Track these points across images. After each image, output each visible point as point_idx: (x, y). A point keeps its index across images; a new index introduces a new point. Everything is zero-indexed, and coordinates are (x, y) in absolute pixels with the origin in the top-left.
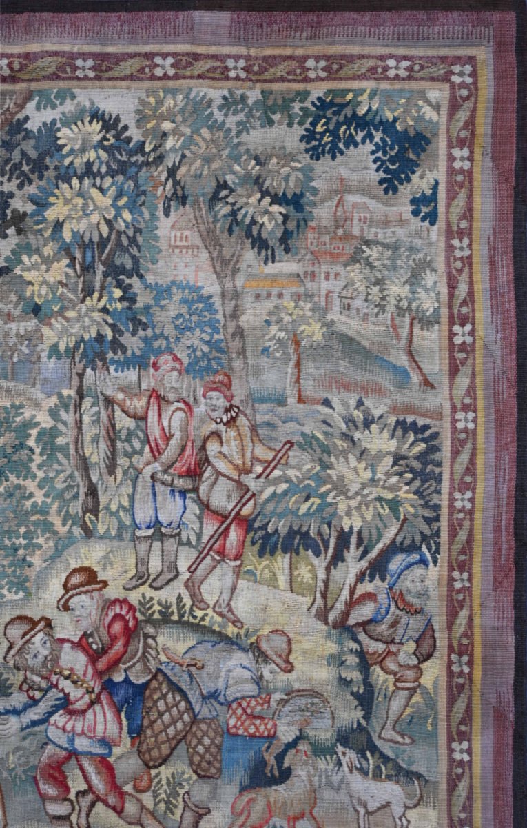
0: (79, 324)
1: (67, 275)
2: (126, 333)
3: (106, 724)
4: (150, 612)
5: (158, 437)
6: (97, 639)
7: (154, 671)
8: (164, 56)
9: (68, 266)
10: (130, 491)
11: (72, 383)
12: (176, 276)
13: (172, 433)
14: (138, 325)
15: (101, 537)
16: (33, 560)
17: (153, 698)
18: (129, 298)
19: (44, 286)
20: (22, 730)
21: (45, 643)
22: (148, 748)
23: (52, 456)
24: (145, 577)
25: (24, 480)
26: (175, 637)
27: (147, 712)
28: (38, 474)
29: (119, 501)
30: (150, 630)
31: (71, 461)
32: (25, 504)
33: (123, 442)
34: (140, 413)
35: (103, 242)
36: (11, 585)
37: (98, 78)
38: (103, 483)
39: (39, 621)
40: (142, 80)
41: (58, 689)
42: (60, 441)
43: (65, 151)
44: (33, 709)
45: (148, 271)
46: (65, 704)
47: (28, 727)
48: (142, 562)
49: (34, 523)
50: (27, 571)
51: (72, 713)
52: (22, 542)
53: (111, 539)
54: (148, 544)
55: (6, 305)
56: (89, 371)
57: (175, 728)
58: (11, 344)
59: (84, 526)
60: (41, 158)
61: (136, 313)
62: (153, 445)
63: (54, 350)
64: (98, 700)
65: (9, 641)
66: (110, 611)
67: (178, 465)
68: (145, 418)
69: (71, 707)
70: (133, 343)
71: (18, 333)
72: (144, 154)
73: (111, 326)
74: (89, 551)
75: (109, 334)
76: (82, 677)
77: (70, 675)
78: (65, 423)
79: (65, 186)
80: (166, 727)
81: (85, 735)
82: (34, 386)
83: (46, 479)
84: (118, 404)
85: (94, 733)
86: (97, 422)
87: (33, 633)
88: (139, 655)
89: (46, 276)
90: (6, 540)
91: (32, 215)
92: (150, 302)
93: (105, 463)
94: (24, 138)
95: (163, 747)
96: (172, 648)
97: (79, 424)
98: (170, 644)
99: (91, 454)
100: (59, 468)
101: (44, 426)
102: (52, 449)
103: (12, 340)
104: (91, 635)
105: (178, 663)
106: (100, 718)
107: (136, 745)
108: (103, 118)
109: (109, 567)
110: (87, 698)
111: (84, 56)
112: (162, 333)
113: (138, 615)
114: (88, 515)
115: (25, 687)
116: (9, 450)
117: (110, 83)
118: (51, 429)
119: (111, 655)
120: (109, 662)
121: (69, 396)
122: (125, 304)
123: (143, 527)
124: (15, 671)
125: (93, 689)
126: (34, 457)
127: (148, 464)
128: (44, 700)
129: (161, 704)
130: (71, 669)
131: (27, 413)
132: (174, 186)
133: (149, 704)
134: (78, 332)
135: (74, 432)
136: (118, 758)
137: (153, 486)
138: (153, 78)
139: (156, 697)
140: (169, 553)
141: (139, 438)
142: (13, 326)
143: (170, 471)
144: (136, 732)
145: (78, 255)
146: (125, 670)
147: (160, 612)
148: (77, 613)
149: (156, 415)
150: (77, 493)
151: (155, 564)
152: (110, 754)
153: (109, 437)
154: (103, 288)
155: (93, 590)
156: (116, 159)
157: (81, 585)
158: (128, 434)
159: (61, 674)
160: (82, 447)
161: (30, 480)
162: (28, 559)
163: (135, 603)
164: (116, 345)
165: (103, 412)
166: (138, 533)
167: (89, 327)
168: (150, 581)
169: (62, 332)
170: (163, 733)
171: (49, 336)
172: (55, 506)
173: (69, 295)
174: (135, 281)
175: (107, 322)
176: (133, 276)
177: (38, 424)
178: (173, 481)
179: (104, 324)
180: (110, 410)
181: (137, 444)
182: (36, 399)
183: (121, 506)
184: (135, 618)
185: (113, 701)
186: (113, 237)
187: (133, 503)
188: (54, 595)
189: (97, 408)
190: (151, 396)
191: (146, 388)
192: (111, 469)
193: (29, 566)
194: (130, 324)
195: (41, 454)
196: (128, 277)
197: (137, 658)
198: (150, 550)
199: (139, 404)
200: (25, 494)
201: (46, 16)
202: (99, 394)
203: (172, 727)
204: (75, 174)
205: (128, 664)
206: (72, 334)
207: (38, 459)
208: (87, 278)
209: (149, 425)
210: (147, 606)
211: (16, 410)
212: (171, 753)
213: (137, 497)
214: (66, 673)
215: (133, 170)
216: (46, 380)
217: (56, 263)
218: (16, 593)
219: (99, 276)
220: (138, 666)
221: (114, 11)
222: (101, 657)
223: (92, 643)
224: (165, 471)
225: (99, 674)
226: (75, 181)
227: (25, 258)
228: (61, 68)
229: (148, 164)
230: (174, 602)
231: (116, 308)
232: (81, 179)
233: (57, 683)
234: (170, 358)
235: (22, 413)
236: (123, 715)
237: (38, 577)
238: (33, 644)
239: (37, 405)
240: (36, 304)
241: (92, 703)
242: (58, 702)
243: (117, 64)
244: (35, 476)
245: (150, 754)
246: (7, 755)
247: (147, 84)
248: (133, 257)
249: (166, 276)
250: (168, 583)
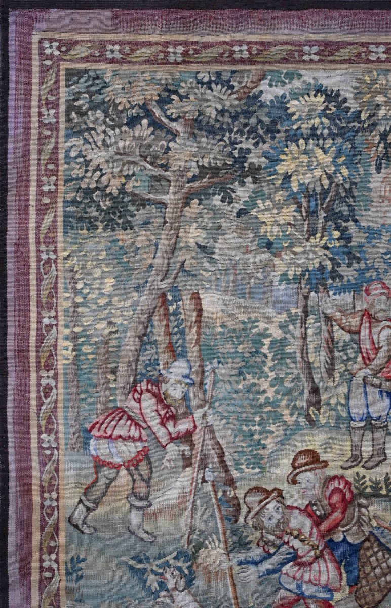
0: (304, 257)
1: (295, 218)
2: (343, 265)
3: (328, 575)
4: (363, 487)
5: (369, 348)
6: (320, 507)
7: (367, 534)
8: (377, 44)
9: (295, 210)
10: (346, 391)
11: (299, 303)
12: (385, 221)
13: (381, 345)
14: (353, 259)
15: (322, 427)
16: (266, 443)
17: (366, 556)
18: (345, 237)
19: (276, 226)
20: (260, 577)
21: (278, 509)
22: (364, 594)
23: (281, 360)
24: (359, 460)
25: (258, 379)
26: (384, 507)
27: (363, 567)
28: (270, 375)
29: (337, 398)
30: (363, 501)
31: (298, 366)
32: (259, 398)
33: (340, 351)
34: (354, 328)
35: (324, 193)
36: (249, 462)
37: (321, 61)
38: (323, 384)
39: (273, 492)
40: (358, 63)
41: (288, 545)
42: (289, 349)
43: (294, 118)
44: (268, 561)
45: (362, 217)
46: (295, 558)
47: (264, 574)
48: (356, 447)
49: (267, 413)
50: (262, 452)
51: (301, 565)
52: (258, 428)
53: (331, 428)
54: (361, 433)
55: (244, 240)
56: (313, 294)
57: (386, 579)
58: (248, 272)
59: (308, 417)
60: (274, 123)
61: (351, 249)
62: (364, 355)
63: (284, 277)
64: (321, 556)
65: (248, 507)
66: (330, 485)
67: (385, 371)
68: (358, 333)
69: (299, 560)
70: (348, 273)
71: (254, 263)
72: (360, 121)
73: (330, 259)
74: (313, 437)
75: (329, 266)
76: (308, 537)
77: (298, 534)
78: (292, 335)
79: (293, 146)
80: (378, 579)
81: (312, 582)
82: (267, 305)
83: (276, 379)
84: (336, 321)
85: (319, 580)
86: (319, 334)
87: (267, 500)
88: (354, 521)
89: (277, 217)
90: (244, 426)
91: (266, 168)
92: (363, 241)
93: (325, 368)
94: (259, 108)
95: (376, 594)
96: (381, 517)
97: (304, 336)
98: (379, 513)
99: (314, 360)
100: (288, 371)
101: (275, 336)
102: (282, 355)
103: (249, 268)
104: (315, 504)
105: (387, 528)
106: (323, 570)
107: (354, 592)
108: (325, 92)
109: (329, 450)
110: (312, 554)
111: (310, 43)
112: (373, 266)
113: (353, 489)
114: (312, 408)
115: (262, 543)
116: (247, 355)
117: (332, 66)
118: (281, 339)
119: (331, 520)
120: (330, 526)
121: (296, 313)
122: (343, 242)
123: (357, 420)
124: (253, 530)
125: (318, 546)
126: (267, 361)
127: (360, 370)
128: (277, 554)
129: (373, 559)
130: (299, 531)
131: (261, 326)
132: (385, 148)
133: (363, 560)
134: (303, 263)
135: (300, 343)
136: (338, 602)
137: (365, 387)
138: (368, 61)
139: (369, 554)
140: (378, 440)
141: (353, 349)
142: (250, 257)
143: (378, 375)
144: (354, 582)
145: (304, 202)
146: (344, 533)
147: (371, 487)
148: (304, 486)
149: (368, 331)
150: (303, 392)
151: (367, 449)
152: (332, 598)
153: (329, 347)
154: (324, 230)
155: (316, 468)
156: (336, 125)
157: (306, 464)
158: (344, 345)
159: (291, 534)
160: (307, 354)
161: (263, 379)
162: (262, 442)
163: (351, 480)
164: (335, 274)
165: (324, 327)
166: (353, 424)
167: (313, 260)
168: (363, 462)
169: (290, 263)
170: (376, 583)
171: (280, 265)
172: (285, 401)
173: (297, 234)
174: (351, 225)
175: (327, 256)
176: (349, 221)
177: (271, 335)
178: (381, 383)
179: (325, 257)
180: (329, 325)
181: (351, 353)
182: (268, 315)
183: (339, 402)
184: (351, 492)
185: (334, 556)
186: (333, 189)
187: (349, 400)
188: (284, 471)
189: (319, 324)
190: (363, 315)
191: (359, 309)
192: (330, 372)
193: (263, 448)
194: (346, 258)
195: (273, 359)
196: (345, 222)
197: (353, 523)
198: (362, 438)
199: (354, 321)
200: (259, 390)
201: (277, 12)
202: (321, 313)
203: (383, 579)
204: (302, 136)
205: (346, 528)
206: (299, 265)
207: (270, 363)
208: (311, 221)
209: (361, 338)
210: (361, 482)
211: (253, 323)
212: (383, 599)
213: (352, 395)
214: (295, 533)
215: (350, 134)
216: (277, 301)
217: (285, 208)
218: (253, 468)
219: (321, 220)
220: (354, 530)
221: (335, 8)
222: (323, 522)
223: (316, 510)
224: (375, 376)
225: (322, 535)
226: (302, 142)
227: (259, 202)
228: (291, 54)
229: (363, 129)
230: (382, 480)
231: (335, 246)
232: (307, 140)
233: (288, 541)
234: (380, 285)
235: (257, 326)
236: (342, 568)
237: (270, 457)
238: (268, 509)
239: (269, 320)
240: (269, 241)
241: (317, 558)
242: (289, 556)
243: (338, 50)
244: (267, 376)
245: (365, 599)
246: (247, 596)
247: (363, 66)
248: (350, 206)
249: (377, 221)
250: (378, 464)
